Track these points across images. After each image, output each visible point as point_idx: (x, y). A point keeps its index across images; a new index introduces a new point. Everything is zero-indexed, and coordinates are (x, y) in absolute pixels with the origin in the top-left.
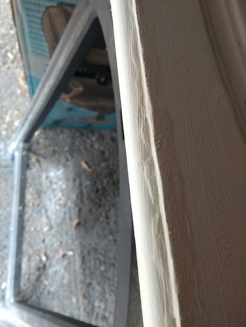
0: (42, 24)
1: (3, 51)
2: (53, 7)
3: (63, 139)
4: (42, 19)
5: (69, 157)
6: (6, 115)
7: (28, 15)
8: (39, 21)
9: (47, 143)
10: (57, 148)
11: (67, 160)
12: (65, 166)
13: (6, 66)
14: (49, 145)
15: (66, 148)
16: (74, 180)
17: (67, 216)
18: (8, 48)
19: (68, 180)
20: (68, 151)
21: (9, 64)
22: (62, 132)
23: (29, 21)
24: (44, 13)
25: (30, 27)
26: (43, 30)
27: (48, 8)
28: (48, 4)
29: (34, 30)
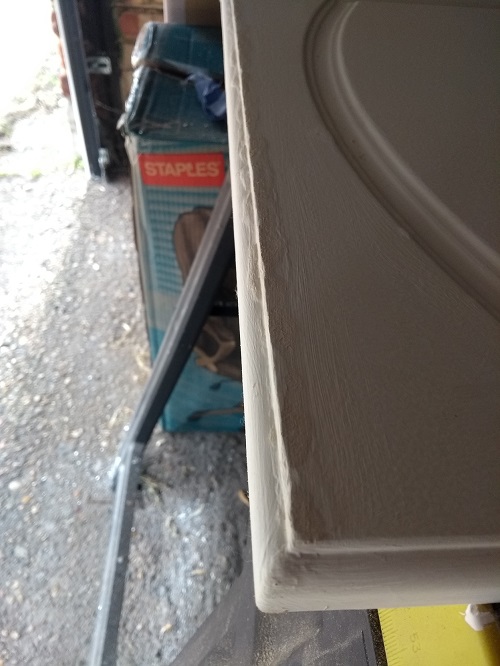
0: (173, 242)
1: (116, 321)
2: (188, 213)
3: (205, 452)
4: (173, 233)
5: (215, 484)
6: (111, 415)
7: (155, 230)
8: (170, 237)
9: (177, 459)
10: (192, 469)
11: (211, 489)
12: (207, 500)
13: (118, 343)
14: (180, 463)
15: (210, 468)
16: (224, 527)
17: (209, 602)
18: (124, 316)
19: (212, 528)
20: (212, 473)
21: (123, 339)
22: (203, 439)
23: (156, 239)
24: (176, 224)
25: (157, 247)
26: (175, 250)
27: (181, 216)
28: (181, 210)
29: (162, 252)
